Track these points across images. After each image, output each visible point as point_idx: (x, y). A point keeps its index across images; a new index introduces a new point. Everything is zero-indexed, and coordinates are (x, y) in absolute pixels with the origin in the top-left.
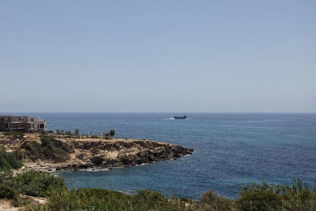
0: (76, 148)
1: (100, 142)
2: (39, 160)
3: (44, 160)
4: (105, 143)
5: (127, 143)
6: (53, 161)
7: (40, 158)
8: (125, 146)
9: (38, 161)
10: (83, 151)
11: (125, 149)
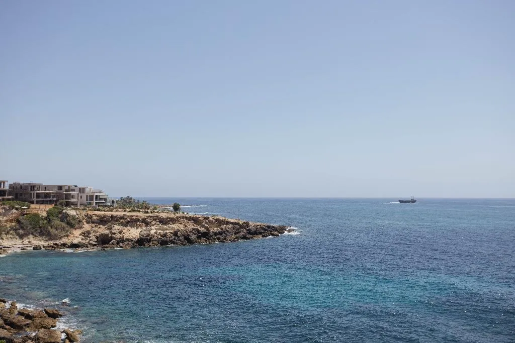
0: (88, 223)
1: (124, 215)
2: (31, 236)
3: (36, 236)
4: (129, 216)
5: (163, 218)
6: (47, 239)
7: (32, 234)
8: (160, 222)
9: (28, 238)
10: (96, 226)
11: (160, 225)
